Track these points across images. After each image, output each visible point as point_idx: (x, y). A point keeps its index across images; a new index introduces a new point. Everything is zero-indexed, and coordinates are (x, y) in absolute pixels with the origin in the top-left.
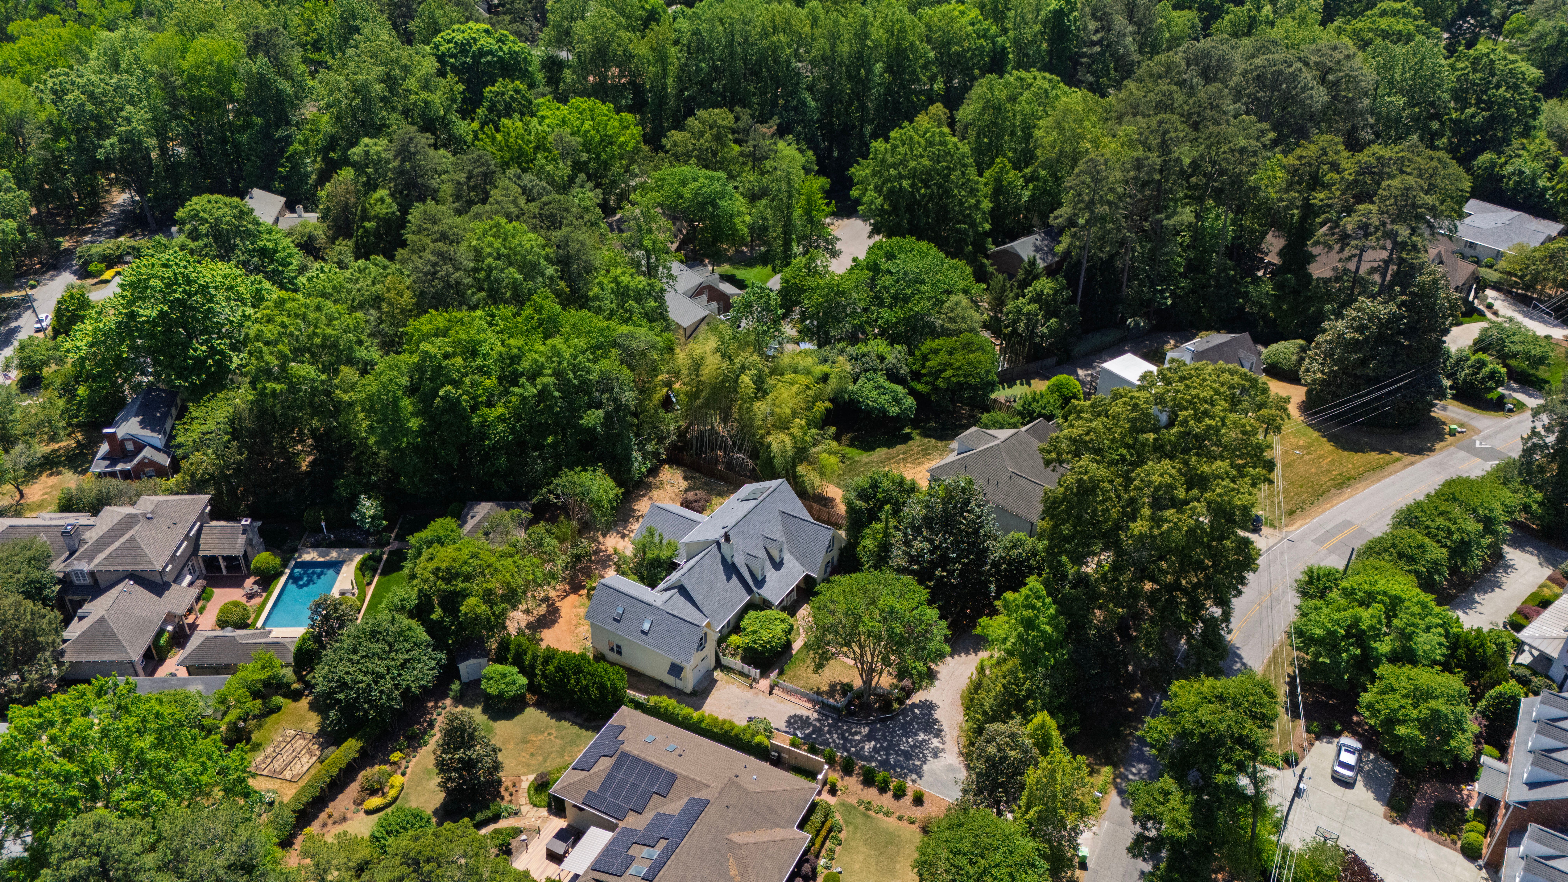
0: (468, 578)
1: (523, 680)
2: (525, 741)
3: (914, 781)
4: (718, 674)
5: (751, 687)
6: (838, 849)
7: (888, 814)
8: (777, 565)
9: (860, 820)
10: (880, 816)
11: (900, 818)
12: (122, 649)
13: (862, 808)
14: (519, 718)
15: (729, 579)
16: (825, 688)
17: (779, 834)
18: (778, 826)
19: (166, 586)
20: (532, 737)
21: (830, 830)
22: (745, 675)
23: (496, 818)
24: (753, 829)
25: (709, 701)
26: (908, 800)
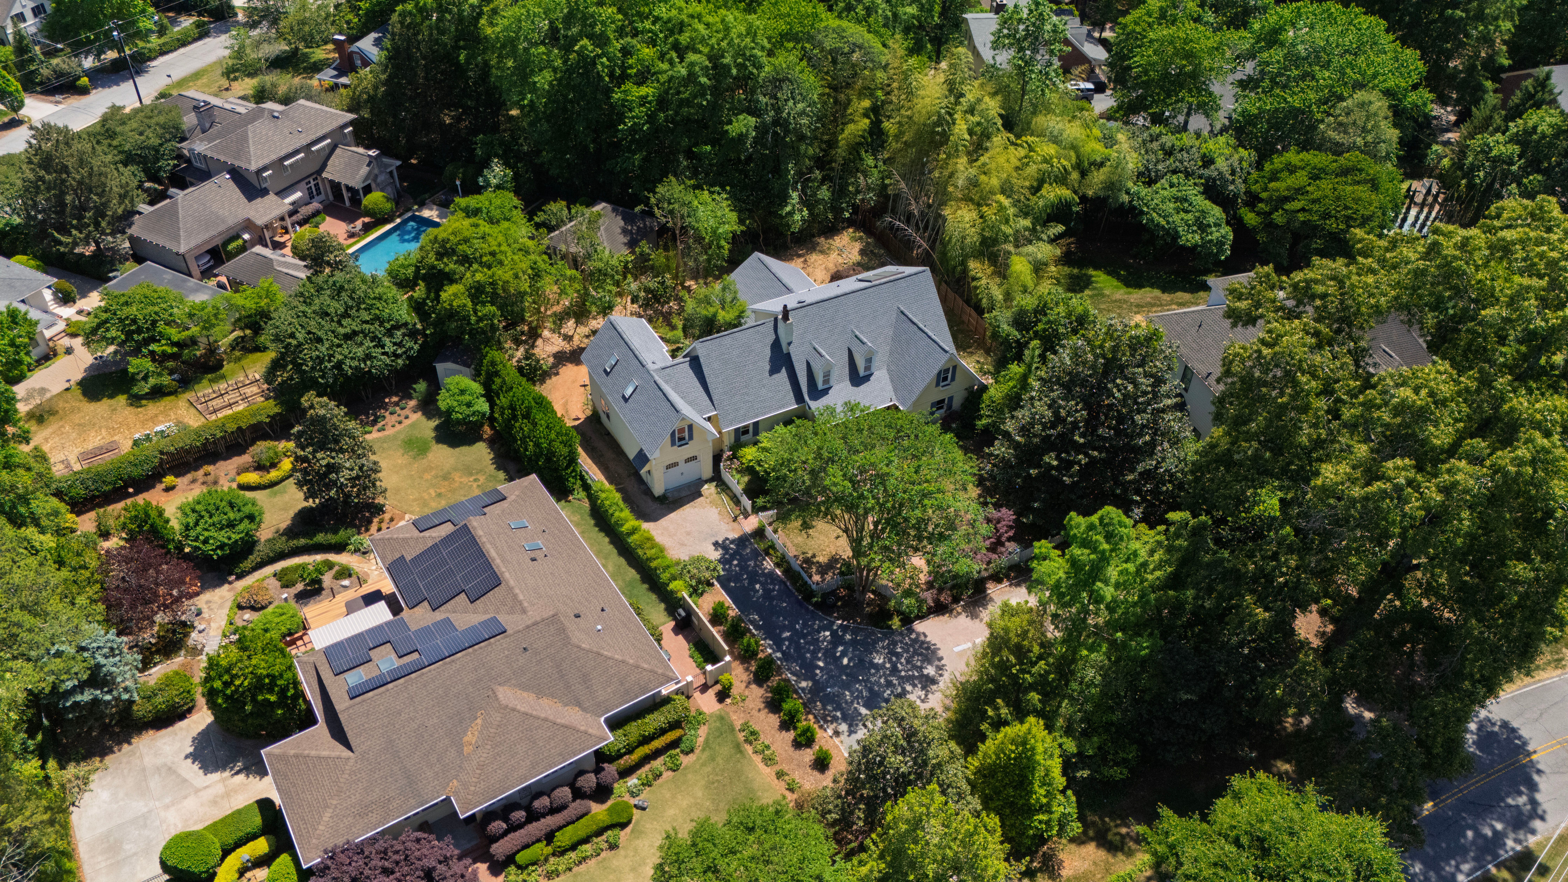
0: (466, 260)
1: (483, 406)
2: (446, 477)
3: (837, 733)
4: (709, 489)
5: (735, 519)
6: (667, 775)
7: (768, 761)
8: (857, 378)
9: (725, 750)
10: (757, 759)
11: (780, 775)
12: (177, 239)
13: (741, 736)
14: (464, 449)
15: (774, 370)
16: (822, 559)
17: (573, 716)
18: (579, 704)
19: (264, 192)
20: (457, 476)
21: (675, 744)
22: (737, 502)
23: (339, 548)
24: (540, 693)
25: (672, 515)
26: (808, 755)
